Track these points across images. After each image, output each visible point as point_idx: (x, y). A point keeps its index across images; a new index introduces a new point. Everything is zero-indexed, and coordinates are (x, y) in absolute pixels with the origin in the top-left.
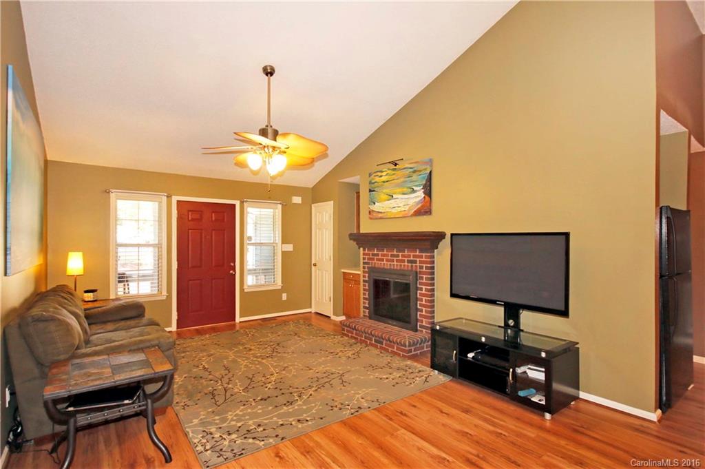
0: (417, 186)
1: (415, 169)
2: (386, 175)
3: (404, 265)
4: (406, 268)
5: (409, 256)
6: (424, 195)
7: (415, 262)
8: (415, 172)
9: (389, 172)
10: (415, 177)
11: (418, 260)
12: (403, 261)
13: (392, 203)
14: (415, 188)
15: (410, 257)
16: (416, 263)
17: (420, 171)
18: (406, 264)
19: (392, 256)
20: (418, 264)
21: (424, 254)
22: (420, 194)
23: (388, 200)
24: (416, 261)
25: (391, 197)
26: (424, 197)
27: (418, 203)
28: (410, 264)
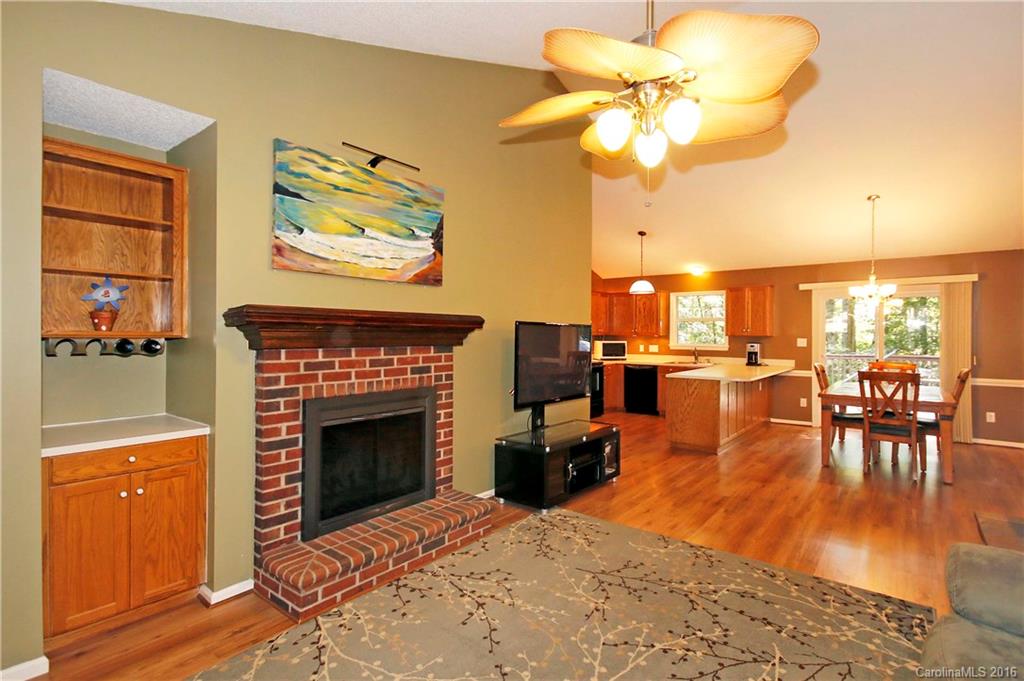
0: (420, 228)
1: (419, 196)
2: (343, 173)
3: (405, 380)
4: (409, 385)
5: (416, 360)
6: (434, 250)
7: (428, 370)
8: (417, 200)
9: (351, 169)
10: (416, 209)
11: (433, 365)
12: (404, 372)
13: (360, 244)
14: (418, 232)
15: (417, 362)
16: (429, 372)
17: (429, 205)
18: (409, 376)
19: (373, 363)
20: (433, 374)
21: (443, 355)
22: (426, 247)
23: (350, 235)
24: (429, 367)
25: (359, 232)
26: (434, 254)
27: (422, 261)
28: (417, 376)
